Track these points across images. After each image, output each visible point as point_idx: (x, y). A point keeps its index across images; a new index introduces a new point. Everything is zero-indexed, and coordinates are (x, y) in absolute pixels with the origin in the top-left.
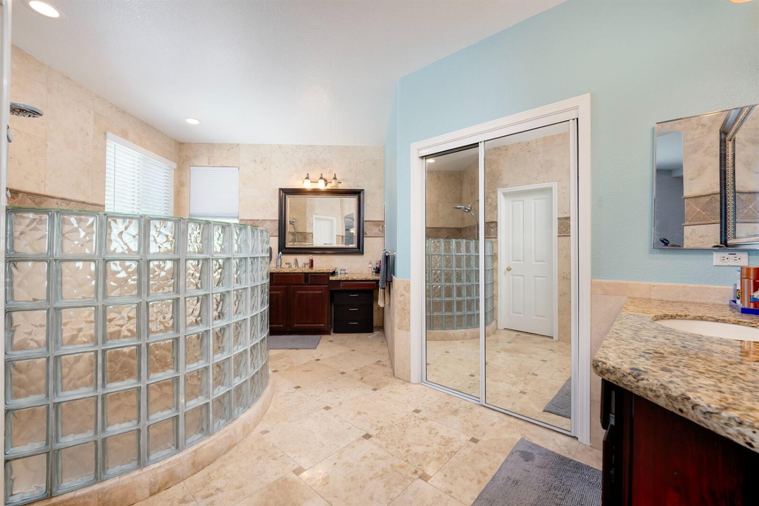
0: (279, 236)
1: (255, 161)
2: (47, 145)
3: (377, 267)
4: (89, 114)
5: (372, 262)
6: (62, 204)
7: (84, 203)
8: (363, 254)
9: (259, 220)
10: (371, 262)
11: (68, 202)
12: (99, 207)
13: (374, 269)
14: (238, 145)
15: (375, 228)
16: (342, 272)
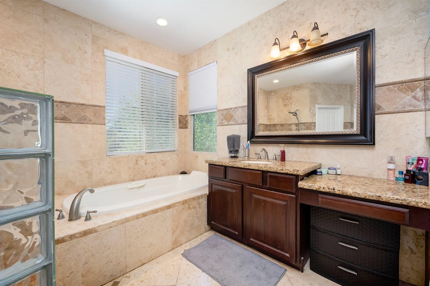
0: (248, 123)
1: (228, 50)
2: (45, 62)
3: (408, 171)
4: (86, 37)
5: (397, 159)
6: (62, 106)
7: (83, 104)
8: (374, 144)
9: (231, 109)
10: (392, 159)
11: (68, 105)
12: (99, 108)
13: (401, 173)
14: (216, 40)
15: (403, 95)
16: (330, 171)
